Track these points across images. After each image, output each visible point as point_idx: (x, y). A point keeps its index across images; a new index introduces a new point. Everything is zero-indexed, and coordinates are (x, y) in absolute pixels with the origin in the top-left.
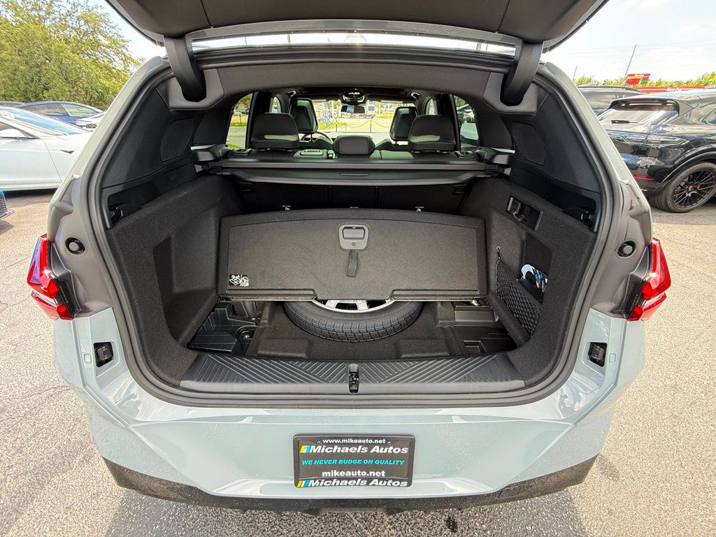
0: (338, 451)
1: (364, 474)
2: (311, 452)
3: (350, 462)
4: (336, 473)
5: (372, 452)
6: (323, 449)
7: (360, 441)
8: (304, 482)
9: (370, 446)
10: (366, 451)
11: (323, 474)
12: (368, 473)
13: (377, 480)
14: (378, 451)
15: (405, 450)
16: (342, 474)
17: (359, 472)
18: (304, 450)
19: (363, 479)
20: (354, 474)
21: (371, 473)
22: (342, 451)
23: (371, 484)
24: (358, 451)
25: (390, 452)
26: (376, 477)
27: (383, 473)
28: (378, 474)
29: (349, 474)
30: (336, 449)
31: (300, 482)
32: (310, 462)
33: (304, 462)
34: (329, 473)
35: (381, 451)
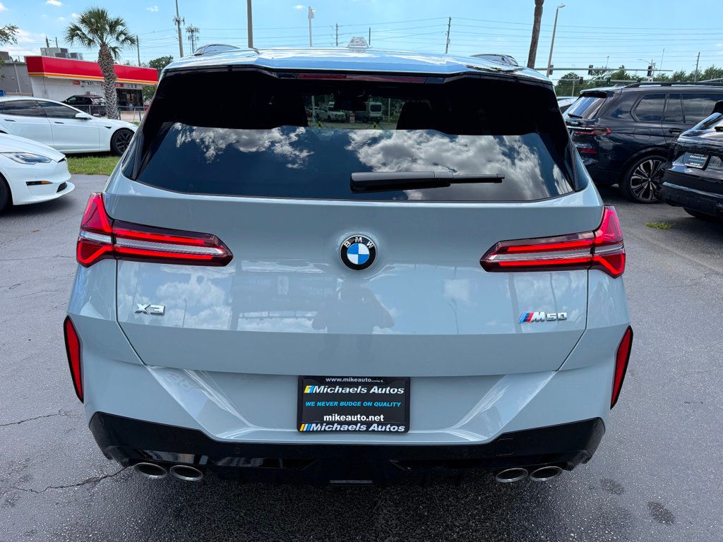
0: (340, 392)
1: (364, 418)
2: (314, 392)
3: (350, 404)
4: (337, 418)
5: (371, 392)
6: (326, 389)
7: (360, 380)
8: (307, 425)
9: (369, 386)
10: (366, 391)
11: (325, 417)
12: (368, 417)
13: (376, 425)
14: (376, 391)
15: (401, 391)
16: (343, 418)
17: (359, 416)
18: (308, 390)
19: (362, 423)
20: (354, 419)
21: (370, 417)
22: (343, 392)
23: (370, 429)
24: (358, 392)
25: (387, 392)
26: (375, 422)
27: (382, 416)
28: (377, 418)
29: (349, 418)
30: (338, 389)
31: (303, 425)
32: (312, 404)
33: (308, 404)
34: (330, 417)
35: (380, 392)
